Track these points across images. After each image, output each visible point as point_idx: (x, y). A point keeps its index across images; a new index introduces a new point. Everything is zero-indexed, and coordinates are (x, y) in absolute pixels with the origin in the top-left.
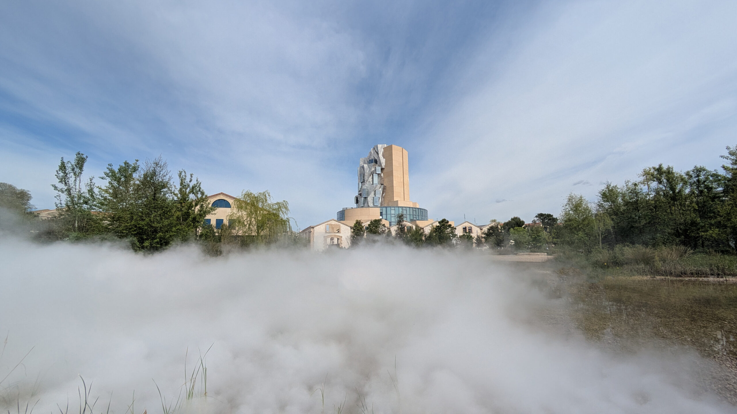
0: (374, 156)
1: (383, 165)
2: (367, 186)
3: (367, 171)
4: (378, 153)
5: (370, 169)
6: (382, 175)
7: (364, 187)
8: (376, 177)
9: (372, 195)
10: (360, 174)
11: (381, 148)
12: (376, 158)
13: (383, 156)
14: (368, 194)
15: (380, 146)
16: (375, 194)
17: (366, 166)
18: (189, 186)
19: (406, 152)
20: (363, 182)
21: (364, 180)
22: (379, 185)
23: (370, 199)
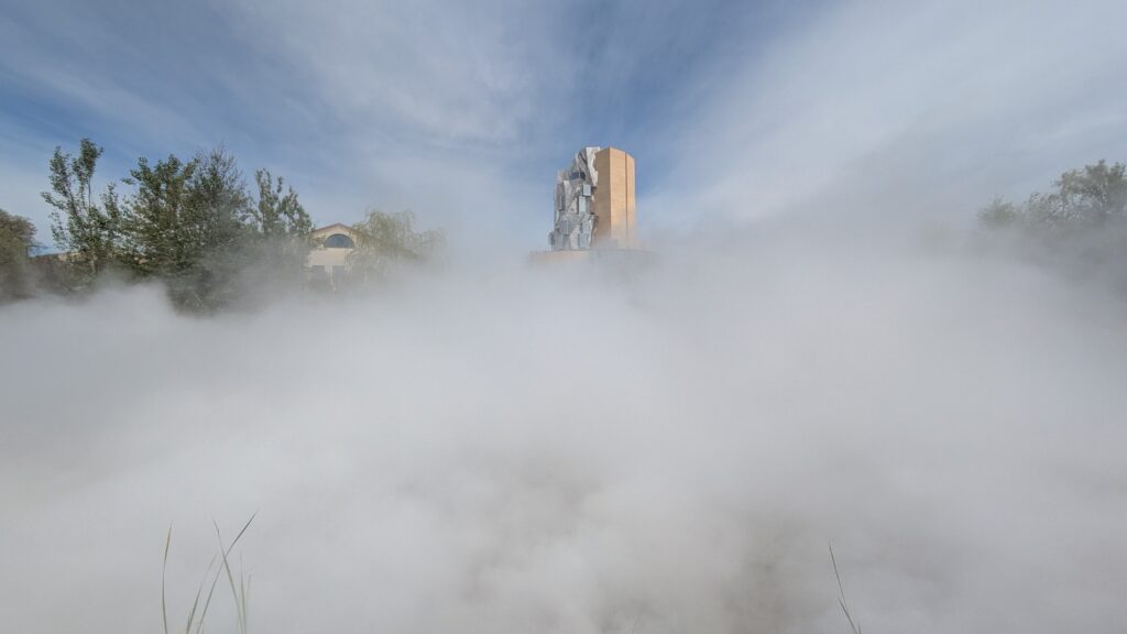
0: (580, 167)
1: (595, 182)
2: (568, 216)
3: (569, 192)
4: (586, 162)
5: (574, 189)
6: (593, 198)
7: (565, 218)
8: (583, 202)
9: (577, 230)
10: (558, 197)
11: (591, 153)
12: (583, 170)
13: (595, 166)
14: (571, 230)
15: (589, 150)
16: (581, 229)
17: (566, 183)
18: (276, 199)
19: (631, 161)
20: (563, 209)
21: (564, 207)
22: (588, 215)
23: (573, 237)
